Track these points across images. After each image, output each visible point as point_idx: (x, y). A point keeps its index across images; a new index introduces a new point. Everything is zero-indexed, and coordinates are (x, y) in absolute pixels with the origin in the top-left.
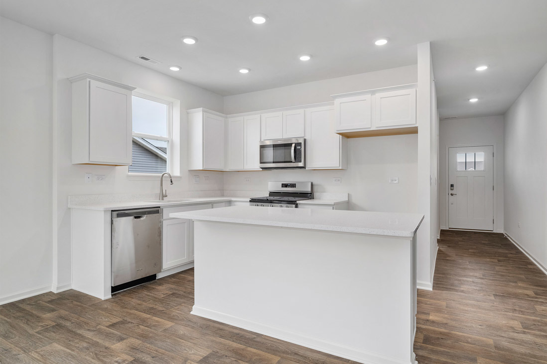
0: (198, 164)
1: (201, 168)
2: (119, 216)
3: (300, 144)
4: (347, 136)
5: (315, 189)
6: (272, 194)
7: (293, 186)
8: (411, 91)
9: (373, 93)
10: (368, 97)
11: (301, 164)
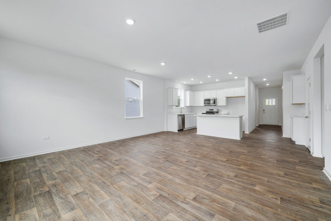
0: (188, 105)
1: (189, 106)
2: (179, 116)
3: (215, 100)
4: (227, 98)
5: (219, 111)
6: (206, 112)
7: (213, 110)
8: (244, 88)
9: (234, 88)
10: (233, 89)
11: (216, 105)
